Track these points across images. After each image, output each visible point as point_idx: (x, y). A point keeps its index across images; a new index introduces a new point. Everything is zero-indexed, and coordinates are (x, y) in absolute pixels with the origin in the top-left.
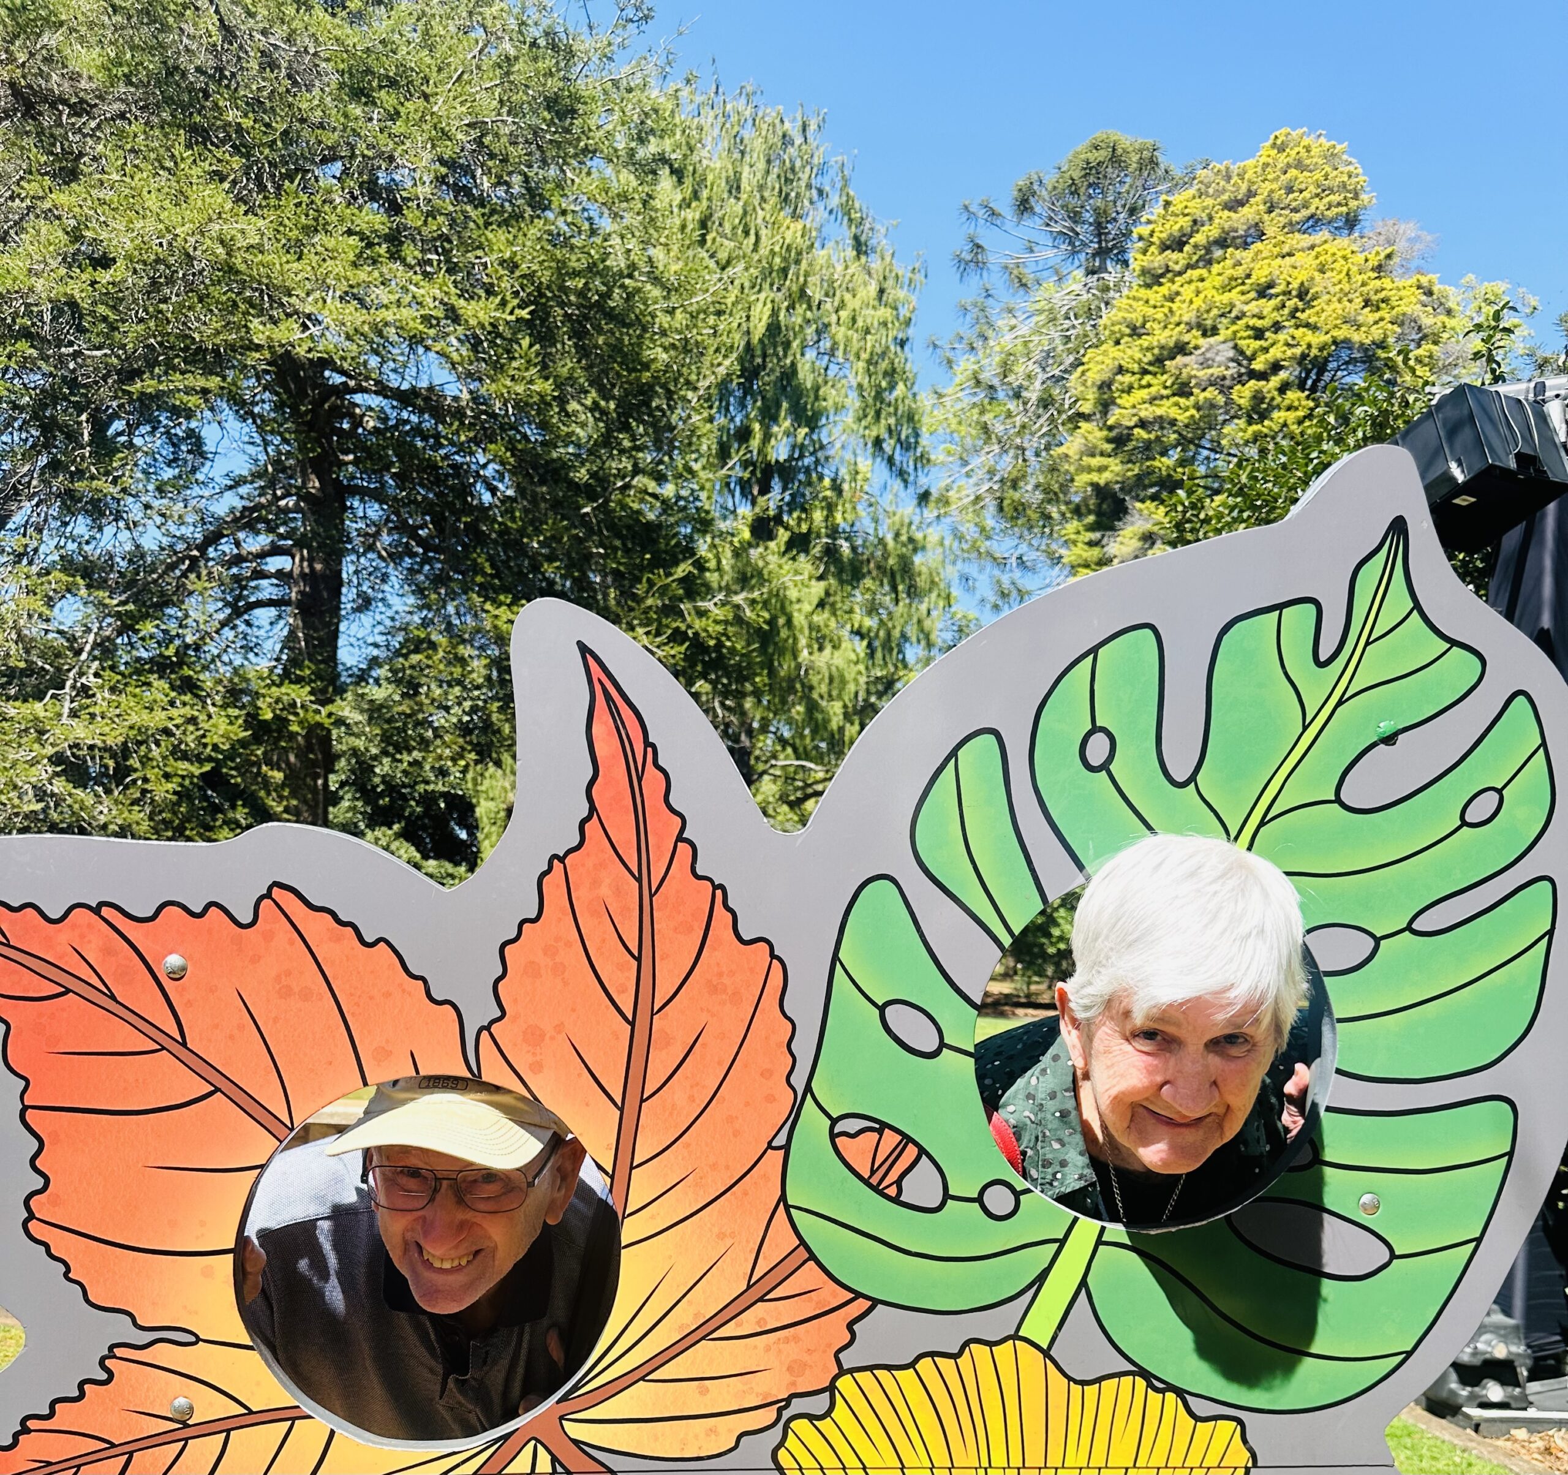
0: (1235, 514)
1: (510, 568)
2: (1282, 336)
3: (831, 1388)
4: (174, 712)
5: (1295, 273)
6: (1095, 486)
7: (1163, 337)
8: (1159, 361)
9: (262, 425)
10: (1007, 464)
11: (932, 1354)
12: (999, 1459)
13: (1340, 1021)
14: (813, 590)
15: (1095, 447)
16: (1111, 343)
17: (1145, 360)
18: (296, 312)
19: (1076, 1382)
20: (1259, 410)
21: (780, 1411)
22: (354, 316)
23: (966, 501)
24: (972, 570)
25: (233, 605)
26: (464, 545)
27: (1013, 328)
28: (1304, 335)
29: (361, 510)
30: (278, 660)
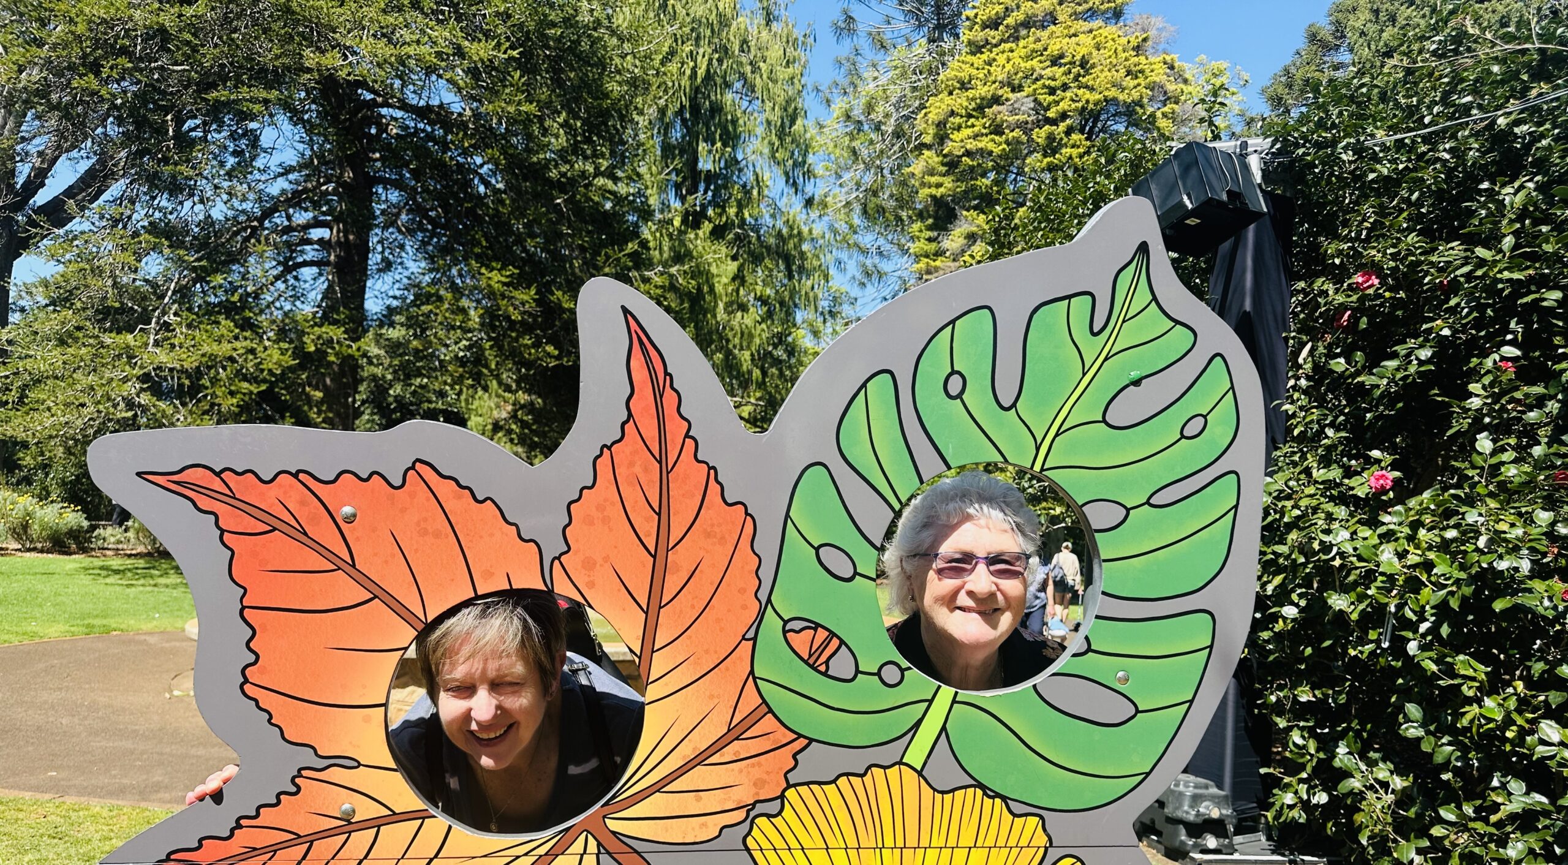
0: (1036, 224)
1: (499, 242)
2: (1068, 94)
3: (782, 797)
4: (237, 344)
5: (1078, 49)
6: (933, 197)
7: (983, 91)
8: (980, 109)
9: (310, 128)
10: (869, 179)
11: (847, 774)
12: (889, 842)
13: (1105, 561)
14: (729, 268)
15: (933, 169)
16: (946, 93)
17: (971, 107)
18: (339, 45)
19: (939, 792)
20: (1052, 147)
21: (748, 812)
22: (384, 50)
23: (839, 205)
24: (844, 255)
25: (284, 264)
26: (464, 225)
27: (875, 78)
28: (1084, 94)
29: (384, 195)
30: (319, 306)
